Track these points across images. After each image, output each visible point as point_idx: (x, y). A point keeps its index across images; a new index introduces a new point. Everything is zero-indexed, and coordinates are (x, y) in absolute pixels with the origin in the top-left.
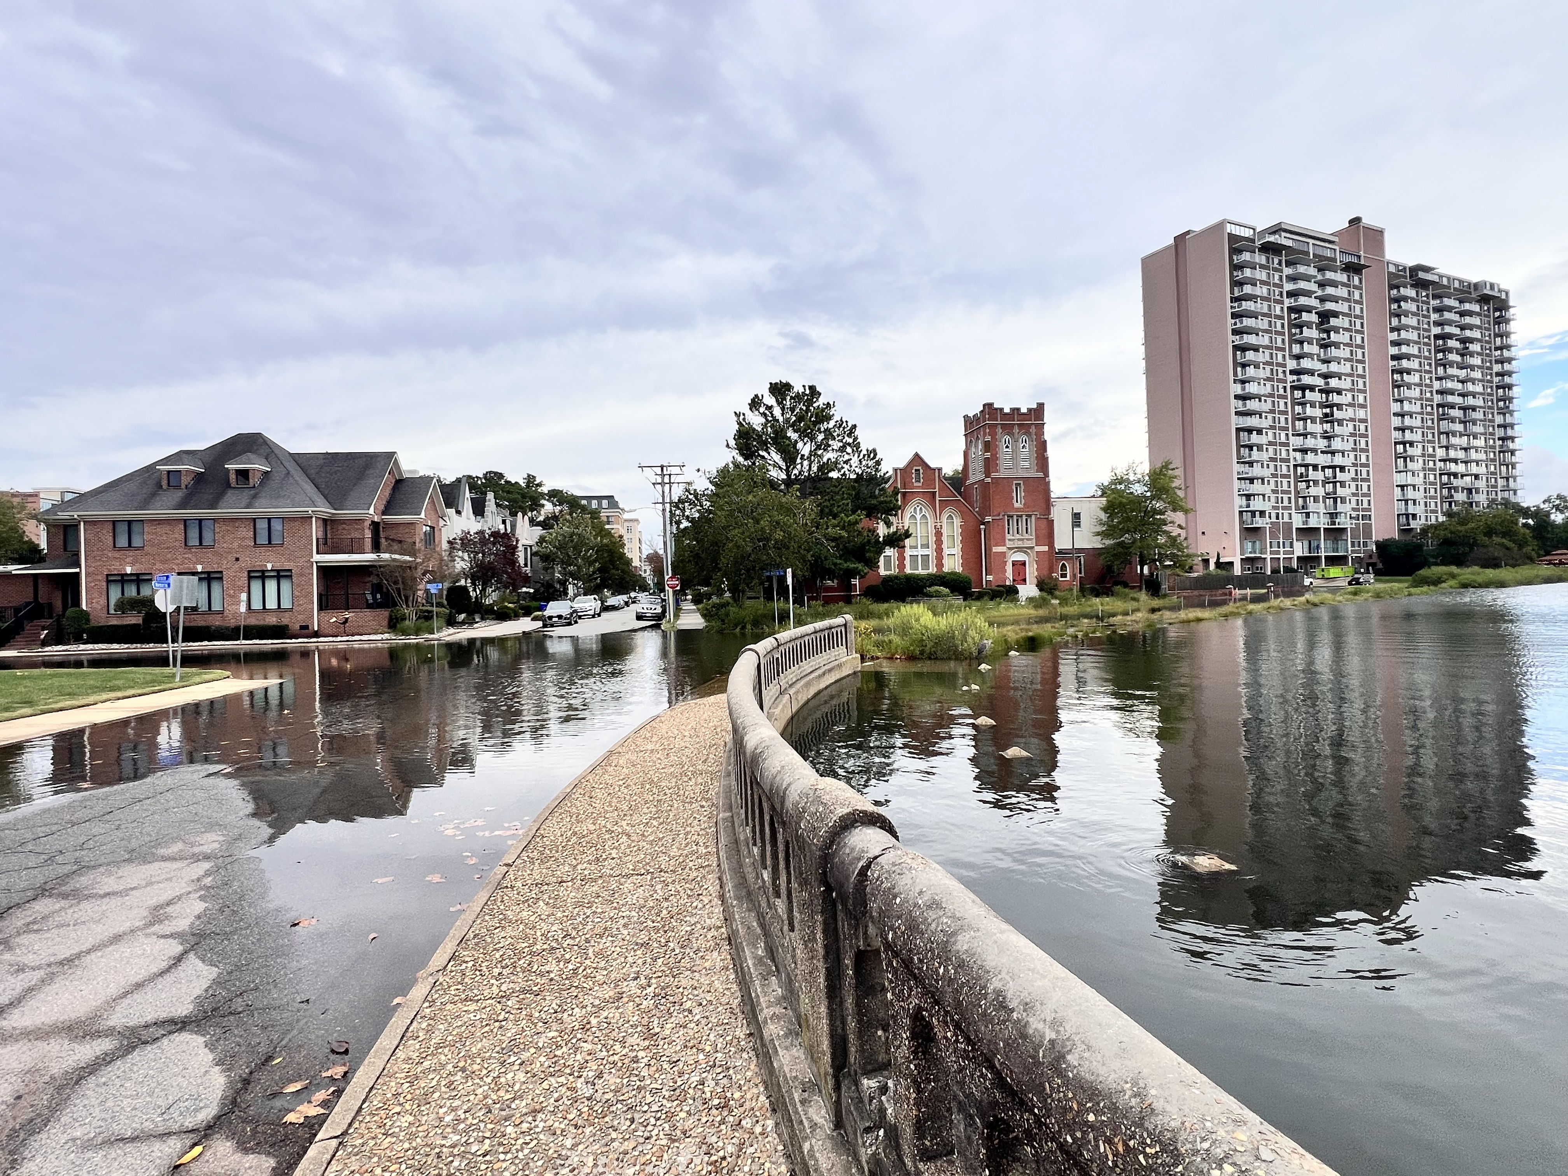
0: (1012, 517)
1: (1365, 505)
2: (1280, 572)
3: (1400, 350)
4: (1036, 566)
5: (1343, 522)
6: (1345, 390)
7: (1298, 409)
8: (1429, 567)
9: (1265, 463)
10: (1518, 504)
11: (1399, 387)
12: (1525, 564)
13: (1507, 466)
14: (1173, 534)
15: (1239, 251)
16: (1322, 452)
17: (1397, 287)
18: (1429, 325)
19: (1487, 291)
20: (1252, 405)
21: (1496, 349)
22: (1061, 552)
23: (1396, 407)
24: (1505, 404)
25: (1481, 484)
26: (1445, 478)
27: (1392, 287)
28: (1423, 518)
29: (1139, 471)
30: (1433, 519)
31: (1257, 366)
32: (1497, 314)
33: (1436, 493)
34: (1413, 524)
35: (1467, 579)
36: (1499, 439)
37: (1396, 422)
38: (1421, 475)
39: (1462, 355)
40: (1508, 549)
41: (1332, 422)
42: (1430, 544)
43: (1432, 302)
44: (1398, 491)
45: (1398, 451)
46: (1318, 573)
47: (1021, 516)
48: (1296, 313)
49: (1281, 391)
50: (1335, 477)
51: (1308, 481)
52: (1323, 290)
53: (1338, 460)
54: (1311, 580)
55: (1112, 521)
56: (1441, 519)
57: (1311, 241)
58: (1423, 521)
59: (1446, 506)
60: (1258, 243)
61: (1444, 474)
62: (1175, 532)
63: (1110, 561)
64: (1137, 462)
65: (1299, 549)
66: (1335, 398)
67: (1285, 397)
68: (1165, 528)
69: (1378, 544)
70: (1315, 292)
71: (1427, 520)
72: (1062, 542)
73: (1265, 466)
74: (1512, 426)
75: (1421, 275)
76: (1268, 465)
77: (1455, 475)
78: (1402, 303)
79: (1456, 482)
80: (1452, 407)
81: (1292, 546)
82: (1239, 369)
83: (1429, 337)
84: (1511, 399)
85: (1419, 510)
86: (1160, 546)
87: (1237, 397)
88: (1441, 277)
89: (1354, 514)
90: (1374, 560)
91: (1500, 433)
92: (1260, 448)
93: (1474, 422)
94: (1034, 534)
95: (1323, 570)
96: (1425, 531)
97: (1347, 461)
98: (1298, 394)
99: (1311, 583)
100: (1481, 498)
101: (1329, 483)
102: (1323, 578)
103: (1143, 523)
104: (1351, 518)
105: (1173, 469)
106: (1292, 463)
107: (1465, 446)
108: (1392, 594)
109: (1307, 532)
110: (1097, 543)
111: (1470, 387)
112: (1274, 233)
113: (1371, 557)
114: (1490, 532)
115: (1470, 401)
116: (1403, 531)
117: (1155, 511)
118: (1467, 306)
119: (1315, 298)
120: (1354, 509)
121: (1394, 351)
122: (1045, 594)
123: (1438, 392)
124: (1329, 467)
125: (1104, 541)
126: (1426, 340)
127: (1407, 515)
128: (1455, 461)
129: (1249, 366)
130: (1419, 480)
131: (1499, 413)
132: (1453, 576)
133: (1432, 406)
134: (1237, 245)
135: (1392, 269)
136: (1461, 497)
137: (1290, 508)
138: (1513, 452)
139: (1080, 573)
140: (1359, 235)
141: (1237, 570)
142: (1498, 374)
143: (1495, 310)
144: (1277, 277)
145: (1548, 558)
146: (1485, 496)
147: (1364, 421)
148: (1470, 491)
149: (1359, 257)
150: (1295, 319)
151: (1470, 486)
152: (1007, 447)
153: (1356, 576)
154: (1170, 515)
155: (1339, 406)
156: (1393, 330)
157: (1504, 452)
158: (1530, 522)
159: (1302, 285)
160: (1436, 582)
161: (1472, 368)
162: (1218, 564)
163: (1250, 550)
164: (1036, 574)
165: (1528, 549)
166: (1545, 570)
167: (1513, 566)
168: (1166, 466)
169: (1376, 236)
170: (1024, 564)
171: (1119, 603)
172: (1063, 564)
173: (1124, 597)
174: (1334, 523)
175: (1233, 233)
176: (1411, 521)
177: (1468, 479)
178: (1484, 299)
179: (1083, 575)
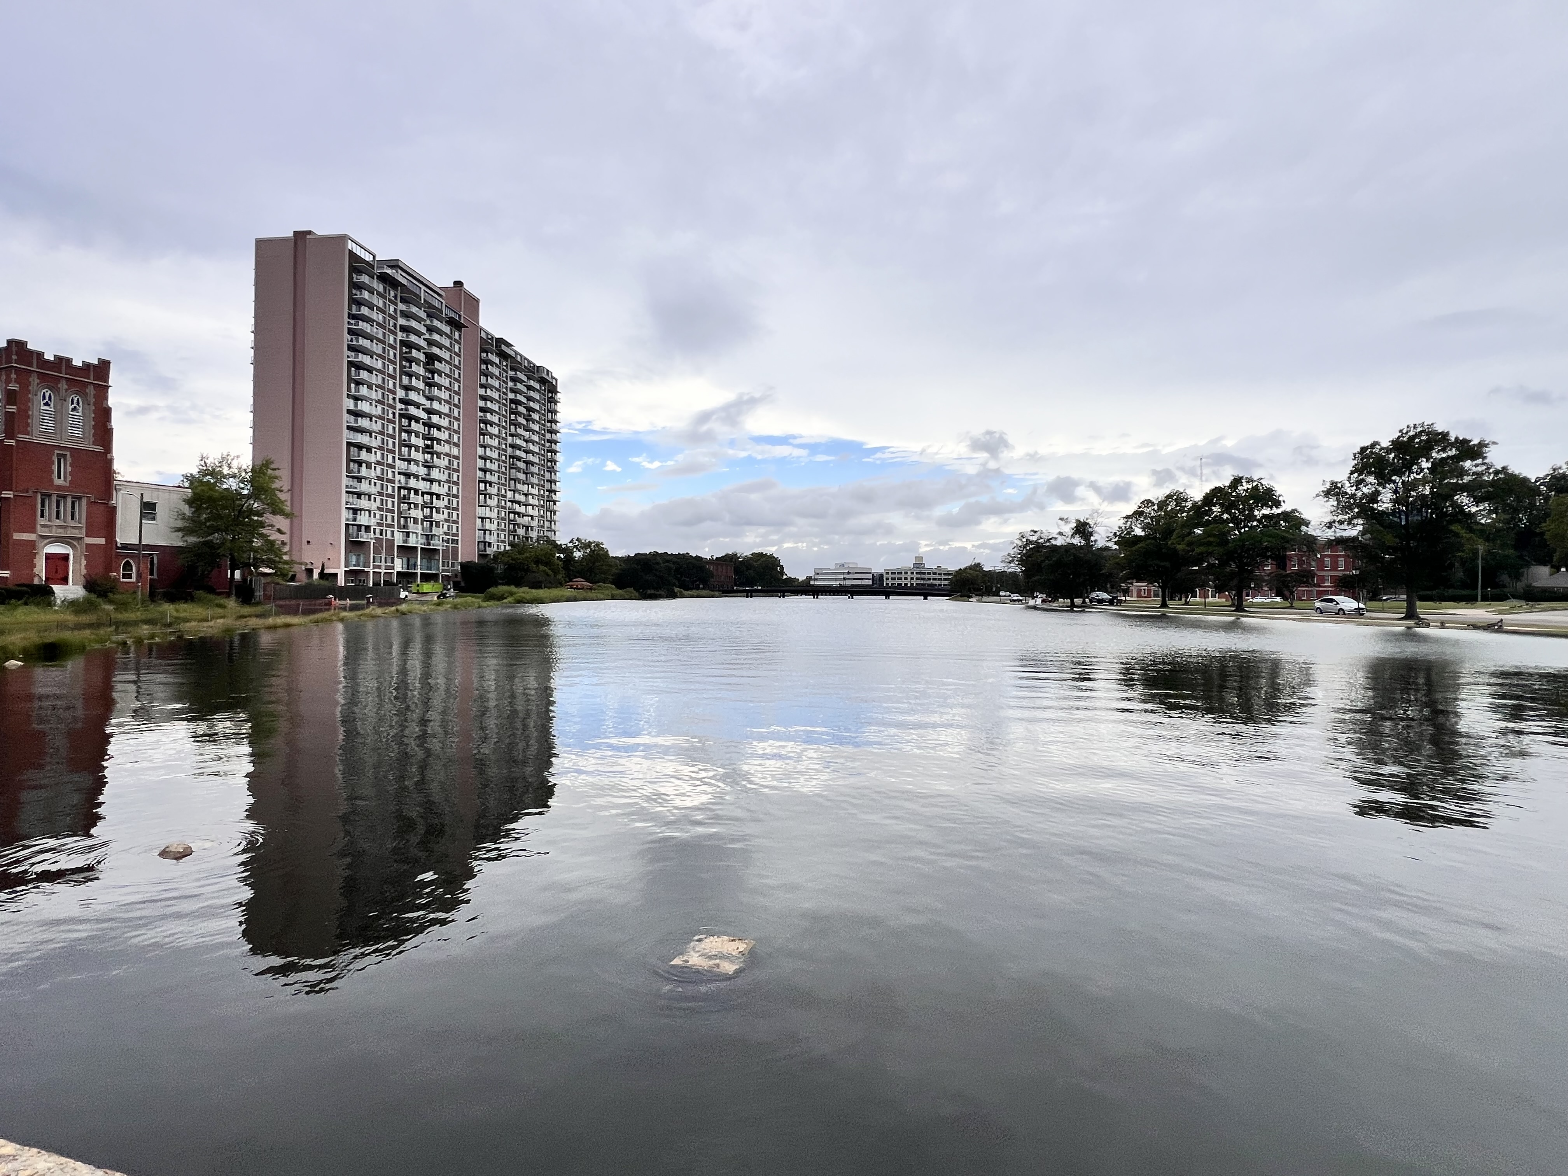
0: (49, 496)
1: (454, 531)
2: (379, 585)
3: (486, 404)
4: (84, 562)
5: (437, 544)
6: (444, 428)
7: (404, 436)
8: (496, 586)
9: (373, 481)
10: (555, 541)
11: (484, 435)
12: (557, 587)
13: (551, 512)
14: (271, 538)
15: (359, 272)
16: (423, 479)
17: (487, 352)
18: (507, 390)
19: (545, 375)
20: (364, 423)
21: (549, 421)
22: (125, 547)
23: (480, 451)
24: (551, 465)
25: (535, 523)
26: (512, 515)
27: (483, 350)
28: (496, 546)
29: (235, 464)
30: (503, 548)
31: (370, 387)
32: (550, 395)
33: (505, 527)
34: (489, 551)
35: (520, 596)
36: (547, 491)
37: (480, 463)
38: (496, 510)
39: (527, 420)
40: (548, 575)
41: (432, 454)
42: (500, 569)
43: (509, 372)
44: (479, 521)
45: (481, 489)
46: (414, 588)
47: (65, 497)
48: (407, 348)
49: (391, 416)
50: (432, 503)
51: (409, 504)
52: (430, 334)
53: (435, 488)
54: (407, 593)
55: (199, 517)
56: (508, 548)
57: (423, 288)
58: (495, 549)
59: (511, 538)
60: (377, 271)
61: (512, 512)
62: (274, 536)
63: (191, 561)
64: (233, 454)
65: (399, 565)
66: (435, 433)
67: (394, 423)
68: (263, 531)
69: (462, 564)
70: (424, 334)
71: (498, 548)
72: (126, 535)
73: (373, 483)
74: (555, 482)
75: (503, 347)
76: (375, 483)
77: (519, 514)
78: (489, 366)
79: (519, 520)
80: (519, 459)
81: (393, 562)
82: (353, 385)
83: (506, 400)
84: (555, 462)
85: (492, 539)
86: (256, 550)
87: (349, 412)
88: (516, 353)
89: (445, 537)
90: (459, 579)
91: (547, 486)
92: (369, 466)
93: (532, 474)
94: (84, 521)
95: (418, 585)
96: (497, 555)
97: (442, 490)
98: (405, 422)
99: (406, 596)
100: (534, 535)
101: (427, 507)
102: (418, 593)
103: (236, 522)
104: (443, 541)
105: (274, 469)
106: (397, 485)
107: (526, 492)
108: (466, 606)
109: (407, 551)
110: (176, 541)
111: (531, 447)
112: (392, 267)
113: (456, 576)
114: (538, 561)
115: (531, 457)
116: (481, 556)
117: (251, 512)
118: (532, 383)
119: (424, 339)
120: (445, 533)
121: (481, 403)
122: (93, 597)
123: (511, 446)
124: (427, 493)
125: (186, 538)
126: (504, 401)
127: (485, 543)
128: (519, 503)
129: (363, 384)
130: (494, 515)
131: (548, 471)
132: (511, 594)
133: (506, 456)
134: (357, 265)
135: (483, 335)
136: (521, 532)
137: (392, 526)
138: (555, 502)
139: (152, 574)
140: (460, 298)
141: (341, 581)
142: (549, 441)
143: (549, 392)
144: (392, 309)
145: (570, 583)
146: (536, 533)
147: (457, 458)
148: (527, 528)
149: (460, 316)
150: (406, 353)
151: (527, 524)
152: (46, 404)
153: (445, 592)
154: (268, 518)
155: (439, 441)
156: (482, 386)
157: (549, 501)
158: (562, 556)
159: (414, 324)
160: (501, 598)
161: (533, 431)
162: (322, 575)
163: (354, 563)
164: (84, 571)
165: (559, 577)
166: (568, 592)
167: (549, 588)
168: (267, 464)
169: (473, 303)
170: (66, 557)
171: (200, 610)
172: (128, 563)
173: (206, 603)
174: (429, 544)
175: (354, 251)
176: (487, 548)
177: (526, 518)
178: (543, 381)
179: (155, 577)
